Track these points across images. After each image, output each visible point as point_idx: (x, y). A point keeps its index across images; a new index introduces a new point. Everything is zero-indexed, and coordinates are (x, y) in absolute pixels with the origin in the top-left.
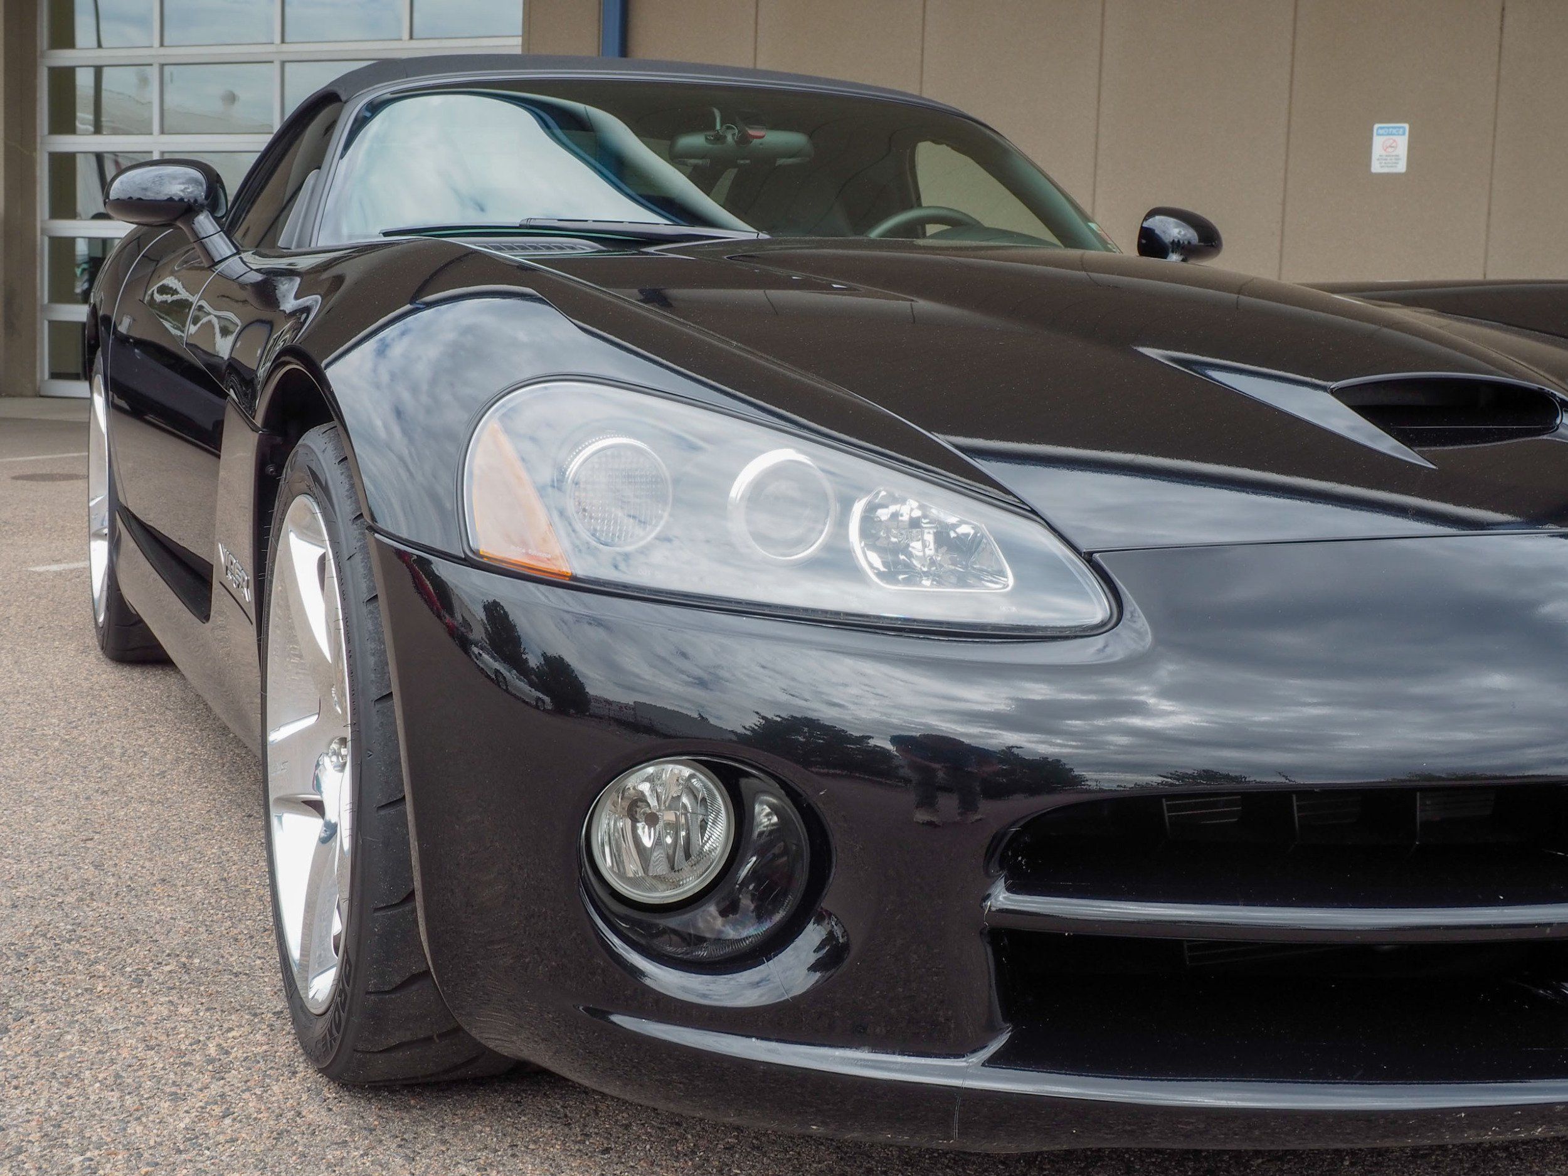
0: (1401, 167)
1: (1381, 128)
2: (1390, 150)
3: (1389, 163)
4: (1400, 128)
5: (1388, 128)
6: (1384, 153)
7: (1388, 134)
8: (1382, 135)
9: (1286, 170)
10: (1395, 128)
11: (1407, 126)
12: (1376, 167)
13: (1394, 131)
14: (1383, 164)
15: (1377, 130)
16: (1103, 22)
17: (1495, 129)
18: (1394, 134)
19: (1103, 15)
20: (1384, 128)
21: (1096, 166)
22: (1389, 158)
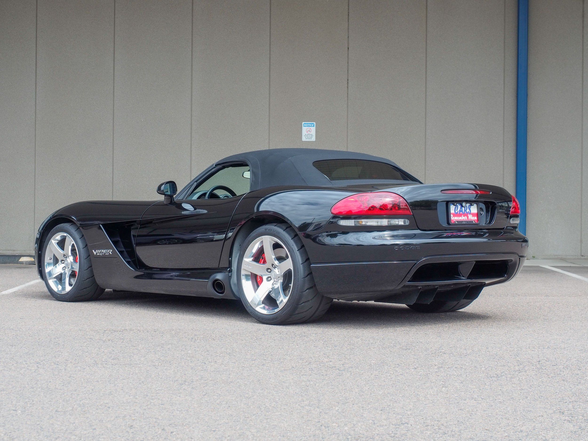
0: (314, 139)
1: (304, 124)
2: (309, 132)
3: (309, 137)
4: (312, 124)
5: (308, 124)
6: (307, 134)
7: (308, 126)
8: (306, 126)
9: (269, 139)
10: (310, 124)
11: (315, 123)
12: (304, 139)
13: (310, 125)
14: (307, 138)
15: (304, 125)
16: (192, 79)
17: (347, 125)
18: (310, 126)
19: (192, 76)
20: (306, 124)
21: (191, 136)
22: (308, 135)
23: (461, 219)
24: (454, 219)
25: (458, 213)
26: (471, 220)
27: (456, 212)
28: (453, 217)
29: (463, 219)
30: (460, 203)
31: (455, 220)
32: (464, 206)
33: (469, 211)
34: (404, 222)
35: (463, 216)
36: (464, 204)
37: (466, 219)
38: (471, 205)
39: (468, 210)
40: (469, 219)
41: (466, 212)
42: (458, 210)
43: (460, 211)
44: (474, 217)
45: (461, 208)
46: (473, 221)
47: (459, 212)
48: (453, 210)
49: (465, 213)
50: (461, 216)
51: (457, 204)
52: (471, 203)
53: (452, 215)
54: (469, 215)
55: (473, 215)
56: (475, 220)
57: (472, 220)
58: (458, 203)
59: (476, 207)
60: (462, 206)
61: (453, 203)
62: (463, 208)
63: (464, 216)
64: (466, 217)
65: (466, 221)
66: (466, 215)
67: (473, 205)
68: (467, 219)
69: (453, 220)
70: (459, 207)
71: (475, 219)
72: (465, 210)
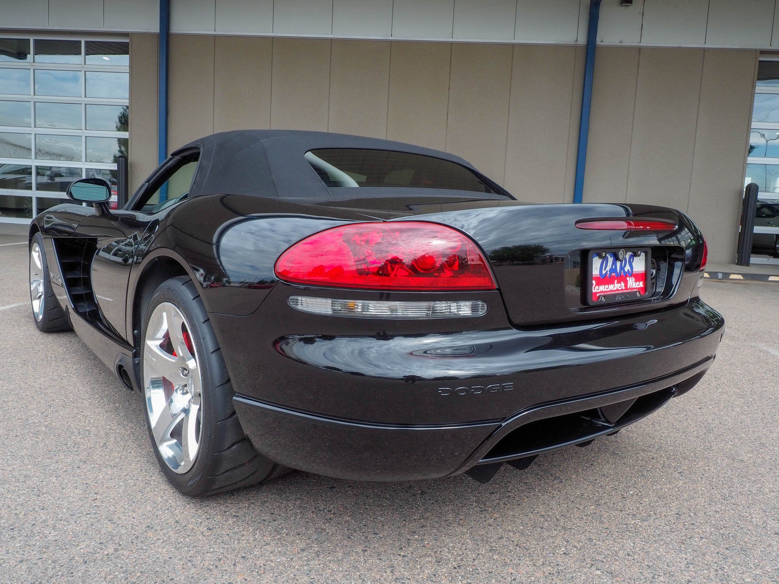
16: (329, 109)
23: (613, 289)
24: (598, 289)
25: (608, 275)
26: (632, 289)
27: (604, 272)
28: (597, 287)
29: (617, 290)
30: (614, 251)
31: (600, 292)
32: (621, 258)
33: (628, 270)
34: (474, 309)
35: (616, 281)
36: (621, 254)
37: (622, 290)
38: (635, 255)
39: (627, 268)
40: (628, 287)
41: (624, 271)
42: (608, 269)
43: (612, 270)
44: (638, 283)
45: (614, 263)
46: (636, 292)
47: (608, 272)
48: (596, 268)
49: (622, 274)
50: (613, 283)
51: (608, 255)
52: (635, 250)
53: (594, 282)
54: (628, 278)
55: (638, 277)
56: (641, 288)
57: (634, 288)
58: (609, 253)
59: (644, 258)
60: (616, 258)
61: (598, 251)
62: (618, 264)
63: (618, 283)
64: (623, 284)
65: (622, 294)
66: (622, 278)
67: (639, 255)
68: (624, 288)
69: (596, 293)
70: (611, 260)
71: (639, 286)
72: (622, 268)
